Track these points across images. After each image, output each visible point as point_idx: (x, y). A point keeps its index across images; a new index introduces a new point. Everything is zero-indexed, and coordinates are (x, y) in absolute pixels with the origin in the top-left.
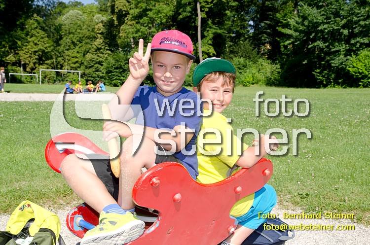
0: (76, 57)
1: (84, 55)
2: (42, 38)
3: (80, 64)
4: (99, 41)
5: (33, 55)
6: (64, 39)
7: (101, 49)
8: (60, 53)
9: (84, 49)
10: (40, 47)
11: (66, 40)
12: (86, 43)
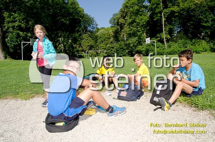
0: (103, 47)
1: (106, 45)
2: (90, 40)
3: (105, 49)
4: (112, 39)
5: (87, 47)
6: (99, 40)
7: (112, 42)
8: (97, 45)
9: (106, 43)
10: (90, 44)
11: (99, 41)
12: (107, 40)
